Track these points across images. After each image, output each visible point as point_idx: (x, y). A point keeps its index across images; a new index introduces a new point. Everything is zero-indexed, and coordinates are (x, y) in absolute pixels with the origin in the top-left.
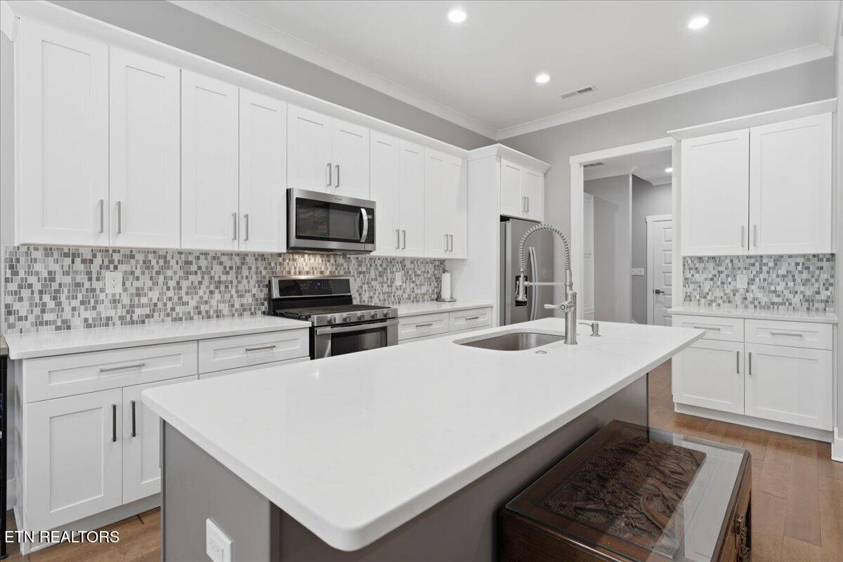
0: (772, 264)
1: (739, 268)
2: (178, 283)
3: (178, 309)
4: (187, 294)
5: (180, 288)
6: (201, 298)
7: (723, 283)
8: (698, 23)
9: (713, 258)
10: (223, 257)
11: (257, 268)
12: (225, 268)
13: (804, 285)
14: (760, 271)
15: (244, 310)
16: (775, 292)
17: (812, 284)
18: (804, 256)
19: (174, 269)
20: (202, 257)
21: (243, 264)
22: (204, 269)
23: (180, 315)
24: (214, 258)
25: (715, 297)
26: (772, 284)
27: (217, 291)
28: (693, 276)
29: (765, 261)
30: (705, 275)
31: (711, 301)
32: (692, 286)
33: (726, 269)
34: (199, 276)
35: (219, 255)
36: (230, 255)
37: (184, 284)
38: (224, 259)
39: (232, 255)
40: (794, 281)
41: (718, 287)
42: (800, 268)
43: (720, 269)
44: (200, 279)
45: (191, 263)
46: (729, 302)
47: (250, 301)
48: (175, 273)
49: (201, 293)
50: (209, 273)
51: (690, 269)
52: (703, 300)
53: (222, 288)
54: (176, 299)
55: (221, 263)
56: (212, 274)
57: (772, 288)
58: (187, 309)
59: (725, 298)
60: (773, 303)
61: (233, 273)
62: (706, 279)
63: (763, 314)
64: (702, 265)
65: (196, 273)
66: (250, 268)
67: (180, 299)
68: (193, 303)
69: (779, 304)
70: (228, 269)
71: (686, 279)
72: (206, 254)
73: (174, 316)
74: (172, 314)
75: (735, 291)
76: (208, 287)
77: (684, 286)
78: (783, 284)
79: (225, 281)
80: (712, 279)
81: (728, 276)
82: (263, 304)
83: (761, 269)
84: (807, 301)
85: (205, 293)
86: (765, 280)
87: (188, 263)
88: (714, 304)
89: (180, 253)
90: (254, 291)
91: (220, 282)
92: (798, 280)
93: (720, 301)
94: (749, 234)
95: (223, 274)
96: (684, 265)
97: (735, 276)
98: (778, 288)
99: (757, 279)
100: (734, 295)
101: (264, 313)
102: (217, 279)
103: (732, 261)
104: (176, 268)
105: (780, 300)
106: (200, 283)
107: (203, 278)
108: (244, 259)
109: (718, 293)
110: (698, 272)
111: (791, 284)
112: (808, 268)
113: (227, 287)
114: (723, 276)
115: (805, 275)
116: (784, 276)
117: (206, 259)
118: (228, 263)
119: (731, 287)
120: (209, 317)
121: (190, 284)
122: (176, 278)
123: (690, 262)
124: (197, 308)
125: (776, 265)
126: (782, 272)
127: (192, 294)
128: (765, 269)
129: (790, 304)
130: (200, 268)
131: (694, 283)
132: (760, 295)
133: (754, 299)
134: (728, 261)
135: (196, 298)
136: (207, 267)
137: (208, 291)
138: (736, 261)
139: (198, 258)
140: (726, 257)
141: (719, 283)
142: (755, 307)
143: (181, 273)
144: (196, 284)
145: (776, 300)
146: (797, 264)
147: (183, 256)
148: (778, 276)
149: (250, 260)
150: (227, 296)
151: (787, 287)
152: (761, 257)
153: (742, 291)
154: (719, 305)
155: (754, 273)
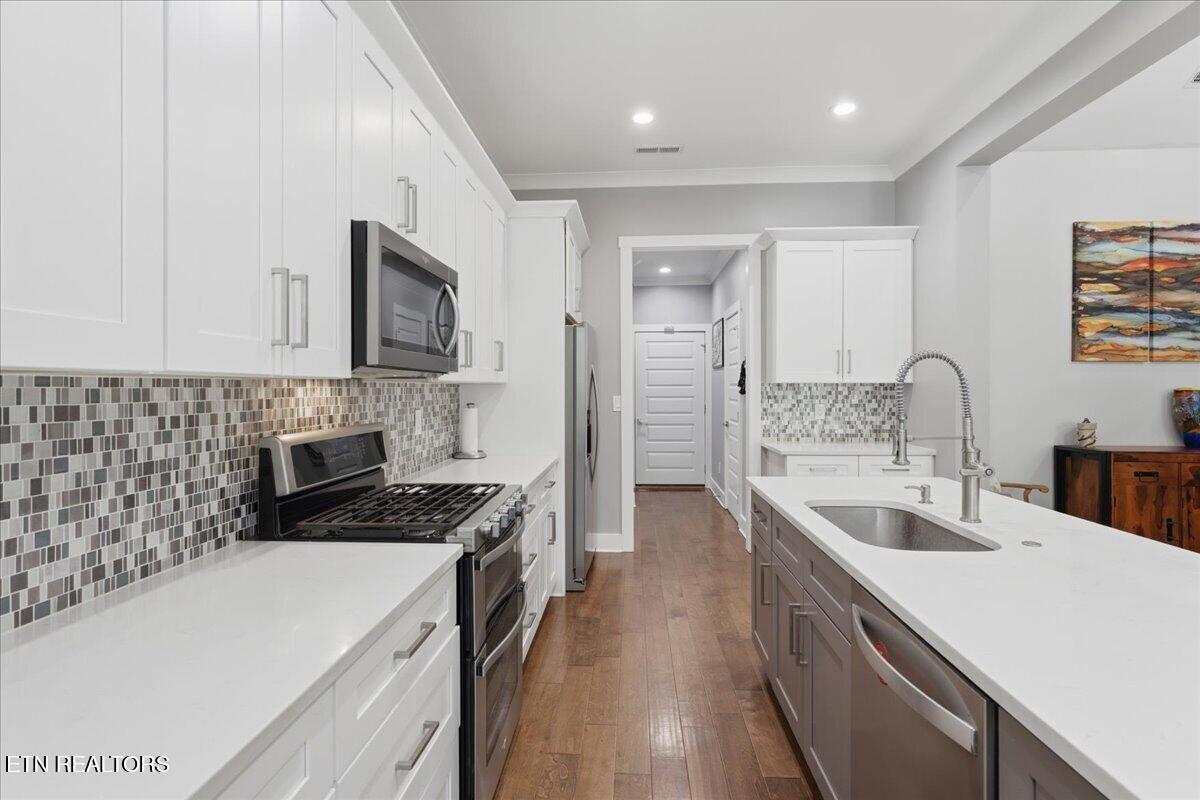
0: (846, 393)
1: (817, 397)
2: (36, 486)
3: (34, 577)
4: (63, 518)
5: (42, 504)
6: (103, 523)
7: (801, 414)
8: (844, 109)
9: (792, 385)
10: (156, 389)
11: (228, 416)
12: (162, 421)
13: (873, 414)
14: (836, 401)
15: (204, 538)
16: (849, 423)
17: (879, 414)
18: (873, 384)
19: (25, 438)
20: (107, 392)
21: (200, 408)
22: (109, 432)
23: (43, 598)
24: (136, 395)
25: (795, 431)
26: (846, 414)
27: (143, 495)
28: (771, 406)
29: (840, 389)
30: (783, 406)
31: (791, 435)
32: (771, 418)
33: (805, 397)
34: (98, 453)
35: (148, 385)
36: (171, 383)
37: (57, 485)
38: (160, 395)
39: (176, 382)
40: (865, 410)
41: (796, 418)
42: (869, 397)
43: (800, 397)
44: (99, 465)
45: (75, 413)
46: (808, 436)
47: (215, 512)
48: (27, 449)
49: (102, 508)
50: (123, 442)
51: (769, 397)
52: (782, 435)
53: (156, 482)
54: (28, 544)
55: (153, 410)
56: (132, 445)
57: (847, 419)
58: (61, 569)
59: (803, 431)
60: (847, 435)
61: (178, 435)
62: (785, 410)
63: (839, 448)
64: (781, 393)
65: (88, 446)
66: (214, 420)
67: (43, 538)
68: (79, 547)
69: (853, 436)
70: (168, 427)
71: (764, 410)
72: (114, 382)
73: (24, 604)
74: (16, 598)
75: (813, 423)
76: (120, 488)
77: (763, 419)
78: (855, 414)
79: (163, 462)
80: (791, 410)
81: (806, 405)
82: (237, 513)
83: (837, 397)
84: (875, 431)
85: (113, 506)
86: (840, 410)
87: (67, 413)
88: (793, 439)
89: (42, 381)
90: (223, 481)
91: (149, 467)
92: (868, 410)
93: (800, 436)
94: (843, 358)
95: (157, 442)
96: (762, 393)
97: (813, 405)
98: (852, 419)
99: (834, 409)
100: (813, 427)
101: (240, 536)
102: (142, 459)
103: (810, 388)
104: (29, 433)
105: (853, 431)
106: (100, 477)
107: (107, 459)
108: (203, 392)
109: (797, 425)
110: (777, 402)
111: (862, 414)
112: (875, 397)
113: (166, 479)
114: (802, 405)
115: (874, 405)
116: (857, 406)
117: (116, 398)
118: (169, 409)
119: (810, 419)
120: (123, 580)
121: (72, 487)
122: (30, 469)
123: (768, 389)
124: (92, 558)
125: (850, 392)
126: (855, 401)
127: (77, 515)
128: (840, 397)
129: (862, 436)
130: (99, 428)
131: (773, 414)
132: (836, 427)
133: (831, 431)
134: (806, 389)
135: (90, 525)
136: (118, 424)
137: (120, 499)
138: (814, 388)
139: (94, 396)
140: (805, 384)
141: (798, 414)
142: (832, 440)
143: (44, 450)
144: (91, 484)
145: (849, 431)
146: (867, 393)
147: (51, 391)
148: (851, 406)
149: (214, 394)
150: (167, 505)
151: (859, 418)
152: (837, 384)
153: (820, 423)
154: (798, 440)
155: (831, 402)
